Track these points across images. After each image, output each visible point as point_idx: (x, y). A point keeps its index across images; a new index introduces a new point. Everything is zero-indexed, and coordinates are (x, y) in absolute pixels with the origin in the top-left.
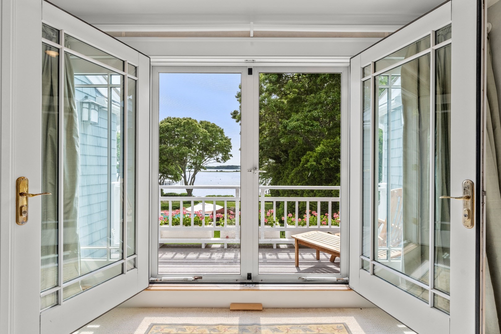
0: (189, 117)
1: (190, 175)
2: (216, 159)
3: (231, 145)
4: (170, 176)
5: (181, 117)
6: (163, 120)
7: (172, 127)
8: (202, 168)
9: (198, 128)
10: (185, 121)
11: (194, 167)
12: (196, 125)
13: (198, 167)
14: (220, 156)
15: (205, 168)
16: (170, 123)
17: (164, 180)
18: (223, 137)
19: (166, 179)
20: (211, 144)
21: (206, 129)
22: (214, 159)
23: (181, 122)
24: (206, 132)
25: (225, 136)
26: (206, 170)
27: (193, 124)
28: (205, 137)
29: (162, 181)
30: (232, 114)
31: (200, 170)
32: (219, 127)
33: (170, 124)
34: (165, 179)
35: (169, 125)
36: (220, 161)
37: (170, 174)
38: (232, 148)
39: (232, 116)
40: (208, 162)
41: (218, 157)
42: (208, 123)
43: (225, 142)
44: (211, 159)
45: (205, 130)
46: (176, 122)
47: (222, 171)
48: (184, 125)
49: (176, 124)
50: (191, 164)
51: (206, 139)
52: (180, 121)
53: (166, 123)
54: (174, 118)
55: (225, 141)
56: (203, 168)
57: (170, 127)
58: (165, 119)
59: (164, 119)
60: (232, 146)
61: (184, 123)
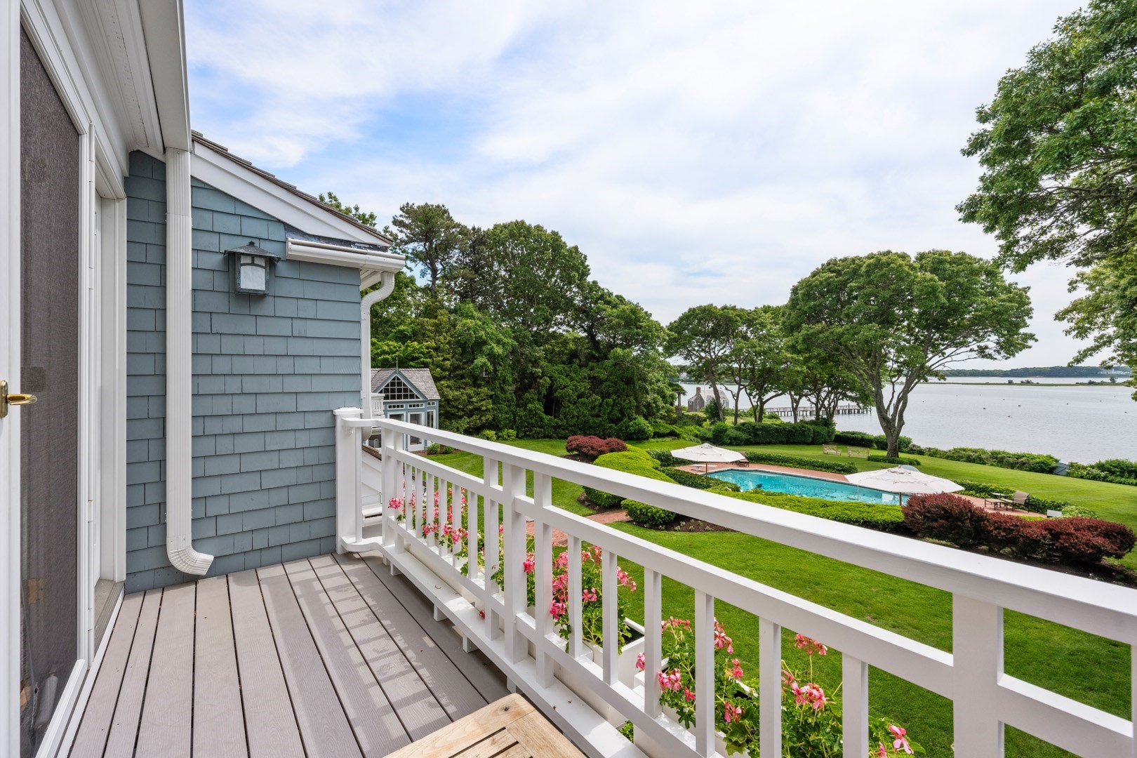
0: (884, 249)
1: (894, 392)
2: (976, 348)
3: (1030, 306)
4: (849, 393)
5: (863, 254)
6: (817, 269)
7: (838, 281)
8: (931, 375)
9: (908, 272)
10: (872, 261)
11: (905, 371)
12: (901, 266)
13: (919, 373)
14: (991, 341)
15: (942, 376)
16: (832, 272)
17: (837, 401)
18: (997, 286)
19: (842, 399)
20: (954, 311)
21: (934, 271)
22: (971, 350)
23: (861, 266)
24: (931, 280)
25: (1007, 283)
26: (945, 379)
27: (892, 265)
28: (932, 292)
29: (833, 404)
30: (961, 210)
31: (926, 380)
32: (981, 259)
33: (834, 274)
34: (838, 399)
35: (831, 278)
36: (990, 355)
37: (852, 390)
38: (1034, 314)
39: (961, 215)
40: (949, 359)
41: (982, 344)
42: (940, 255)
43: (1003, 301)
44: (958, 351)
45: (928, 275)
46: (848, 268)
47: (1028, 383)
48: (867, 272)
49: (848, 271)
50: (898, 366)
51: (936, 298)
52: (857, 265)
53: (825, 274)
54: (845, 260)
55: (1003, 296)
56: (936, 376)
57: (834, 281)
58: (823, 265)
59: (820, 267)
60: (1031, 309)
61: (869, 266)
